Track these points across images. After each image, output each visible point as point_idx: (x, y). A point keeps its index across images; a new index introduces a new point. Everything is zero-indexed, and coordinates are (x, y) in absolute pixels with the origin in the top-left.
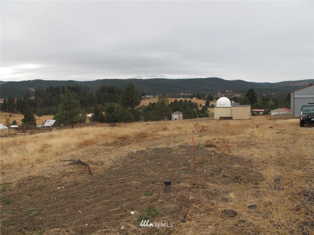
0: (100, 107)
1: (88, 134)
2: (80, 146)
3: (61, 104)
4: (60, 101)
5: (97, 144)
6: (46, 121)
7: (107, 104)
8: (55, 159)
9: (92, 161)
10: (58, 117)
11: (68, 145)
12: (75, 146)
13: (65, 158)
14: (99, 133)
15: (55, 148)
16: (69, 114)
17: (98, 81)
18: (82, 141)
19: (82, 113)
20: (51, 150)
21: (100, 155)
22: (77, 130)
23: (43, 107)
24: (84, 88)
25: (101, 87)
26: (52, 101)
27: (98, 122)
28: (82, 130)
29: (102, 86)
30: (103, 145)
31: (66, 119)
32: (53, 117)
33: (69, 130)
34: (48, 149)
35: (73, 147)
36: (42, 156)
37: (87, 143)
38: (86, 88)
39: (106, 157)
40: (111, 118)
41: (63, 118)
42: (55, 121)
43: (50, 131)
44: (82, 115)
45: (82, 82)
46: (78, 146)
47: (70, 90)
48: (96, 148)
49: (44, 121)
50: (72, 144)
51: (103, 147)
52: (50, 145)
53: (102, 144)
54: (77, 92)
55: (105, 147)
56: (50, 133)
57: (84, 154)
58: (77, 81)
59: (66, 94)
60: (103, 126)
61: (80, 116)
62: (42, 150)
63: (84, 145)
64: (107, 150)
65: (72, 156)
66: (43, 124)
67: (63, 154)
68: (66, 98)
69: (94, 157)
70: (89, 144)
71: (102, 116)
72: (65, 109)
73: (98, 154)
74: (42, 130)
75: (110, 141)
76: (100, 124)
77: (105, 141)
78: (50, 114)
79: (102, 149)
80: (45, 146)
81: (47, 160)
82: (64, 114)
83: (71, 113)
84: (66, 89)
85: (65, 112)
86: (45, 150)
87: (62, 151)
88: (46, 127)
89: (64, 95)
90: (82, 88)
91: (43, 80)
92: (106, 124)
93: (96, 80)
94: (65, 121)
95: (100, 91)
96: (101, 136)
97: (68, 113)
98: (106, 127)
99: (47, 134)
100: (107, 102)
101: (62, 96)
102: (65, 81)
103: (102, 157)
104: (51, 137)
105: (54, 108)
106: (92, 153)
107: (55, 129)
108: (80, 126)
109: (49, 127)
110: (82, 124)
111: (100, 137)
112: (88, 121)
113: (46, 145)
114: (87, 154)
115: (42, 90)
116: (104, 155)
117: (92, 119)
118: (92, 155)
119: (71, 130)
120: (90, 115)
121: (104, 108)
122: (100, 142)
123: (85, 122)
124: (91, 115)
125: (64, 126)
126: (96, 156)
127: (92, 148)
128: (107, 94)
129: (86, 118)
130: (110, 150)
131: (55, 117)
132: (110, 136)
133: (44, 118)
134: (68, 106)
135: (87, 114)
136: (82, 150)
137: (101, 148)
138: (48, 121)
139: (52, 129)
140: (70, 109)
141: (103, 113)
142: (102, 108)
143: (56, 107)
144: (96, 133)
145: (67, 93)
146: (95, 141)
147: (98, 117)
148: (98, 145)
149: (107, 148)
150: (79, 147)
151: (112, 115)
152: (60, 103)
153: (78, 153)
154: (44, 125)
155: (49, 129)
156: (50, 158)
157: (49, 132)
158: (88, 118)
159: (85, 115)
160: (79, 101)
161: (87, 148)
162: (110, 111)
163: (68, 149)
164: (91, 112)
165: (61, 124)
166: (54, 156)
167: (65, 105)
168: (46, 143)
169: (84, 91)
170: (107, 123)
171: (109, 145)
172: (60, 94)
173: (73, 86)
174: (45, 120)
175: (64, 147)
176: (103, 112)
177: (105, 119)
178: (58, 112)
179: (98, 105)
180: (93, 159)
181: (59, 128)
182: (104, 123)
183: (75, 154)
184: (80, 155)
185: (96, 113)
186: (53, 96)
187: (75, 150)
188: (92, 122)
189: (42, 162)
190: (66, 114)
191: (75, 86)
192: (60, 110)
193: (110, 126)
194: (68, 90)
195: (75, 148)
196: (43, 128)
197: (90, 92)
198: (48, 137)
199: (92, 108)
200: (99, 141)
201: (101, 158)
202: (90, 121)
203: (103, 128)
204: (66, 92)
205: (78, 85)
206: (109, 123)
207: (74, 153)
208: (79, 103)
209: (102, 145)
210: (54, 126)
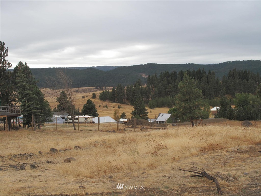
0: (228, 98)
1: (213, 134)
2: (203, 150)
3: (179, 94)
4: (177, 90)
5: (226, 149)
6: (160, 114)
7: (238, 95)
8: (171, 165)
9: (220, 175)
10: (175, 110)
11: (187, 149)
12: (196, 150)
13: (184, 165)
14: (228, 134)
15: (172, 151)
16: (188, 107)
17: (226, 63)
18: (206, 145)
19: (205, 106)
20: (167, 154)
21: (230, 166)
22: (198, 129)
23: (157, 98)
24: (207, 73)
25: (230, 71)
26: (167, 90)
27: (226, 119)
28: (206, 129)
29: (232, 71)
30: (235, 152)
31: (184, 114)
32: (168, 110)
33: (188, 128)
34: (163, 151)
35: (194, 151)
36: (156, 161)
37: (212, 148)
38: (210, 73)
39: (238, 169)
40: (244, 114)
41: (181, 111)
42: (170, 115)
43: (165, 128)
44: (205, 109)
45: (205, 65)
46: (200, 150)
47: (190, 76)
48: (225, 155)
49: (157, 115)
50: (193, 147)
51: (234, 155)
52: (166, 146)
53: (232, 150)
54: (198, 79)
55: (237, 155)
56: (165, 131)
57: (209, 162)
58: (199, 64)
59: (185, 81)
60: (233, 125)
61: (202, 109)
62: (156, 152)
63: (209, 150)
64: (240, 159)
65: (193, 163)
66: (156, 118)
67: (181, 159)
68: (186, 87)
69: (222, 167)
70: (215, 149)
71: (231, 111)
72: (184, 101)
73: (228, 164)
74: (154, 126)
75: (244, 147)
76: (228, 121)
77: (237, 147)
78: (165, 107)
79: (233, 157)
80: (160, 148)
81: (161, 166)
82: (182, 107)
83: (191, 106)
84: (185, 75)
85: (183, 104)
86: (159, 152)
87: (180, 156)
88: (159, 123)
89: (182, 83)
90: (206, 73)
91: (157, 64)
92: (236, 122)
93: (224, 62)
94: (183, 116)
95: (229, 78)
96: (232, 138)
97: (187, 105)
98: (238, 127)
99: (161, 132)
100: (239, 92)
101: (180, 84)
102: (183, 64)
103: (233, 168)
104: (167, 136)
105: (169, 99)
106: (219, 161)
107: (171, 125)
108: (201, 123)
109: (163, 122)
110: (204, 120)
111: (229, 140)
112: (212, 117)
113: (160, 146)
114: (212, 162)
115: (156, 76)
116: (235, 167)
117: (217, 115)
118: (219, 165)
119: (191, 128)
120: (215, 109)
121: (234, 100)
122: (230, 148)
123: (208, 118)
124: (217, 109)
125: (181, 122)
126: (225, 166)
127: (219, 154)
128: (238, 81)
129: (210, 113)
130: (244, 160)
131: (170, 110)
132: (244, 139)
133: (157, 110)
134: (188, 97)
135: (211, 107)
136: (206, 156)
137: (231, 155)
138: (161, 114)
139: (167, 125)
140: (190, 101)
141: (233, 107)
142: (230, 100)
143: (171, 98)
144: (224, 134)
145: (187, 81)
146: (224, 145)
147: (226, 112)
148: (227, 151)
149: (240, 156)
150: (201, 152)
151: (245, 109)
152: (177, 93)
153: (200, 159)
154: (157, 120)
155: (163, 125)
156: (165, 164)
157: (163, 129)
158: (212, 112)
159: (208, 109)
160: (201, 90)
161: (212, 155)
162: (243, 104)
163: (187, 154)
164: (217, 106)
165: (178, 120)
166: (170, 161)
167: (184, 95)
168: (161, 144)
169: (207, 77)
170: (238, 120)
171: (242, 152)
172: (177, 81)
173: (194, 71)
174: (158, 113)
175: (183, 150)
176: (233, 105)
177: (235, 115)
178: (174, 104)
179: (226, 95)
180: (221, 172)
181: (175, 124)
182: (234, 120)
183: (197, 162)
184: (203, 163)
185: (224, 106)
186: (169, 83)
187: (196, 155)
188: (218, 118)
189: (156, 168)
190: (184, 107)
191: (196, 71)
192: (177, 102)
193: (243, 125)
194: (188, 77)
195: (197, 154)
196: (156, 123)
197: (216, 79)
198: (163, 136)
199: (218, 99)
200: (229, 146)
201: (233, 170)
202: (215, 117)
203: (234, 128)
204: (184, 79)
205: (200, 70)
206: (240, 120)
207: (195, 159)
208: (201, 93)
209: (232, 152)
210: (169, 121)
